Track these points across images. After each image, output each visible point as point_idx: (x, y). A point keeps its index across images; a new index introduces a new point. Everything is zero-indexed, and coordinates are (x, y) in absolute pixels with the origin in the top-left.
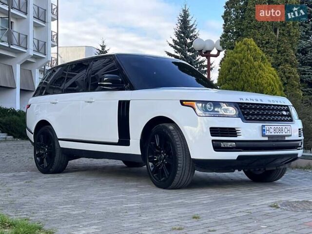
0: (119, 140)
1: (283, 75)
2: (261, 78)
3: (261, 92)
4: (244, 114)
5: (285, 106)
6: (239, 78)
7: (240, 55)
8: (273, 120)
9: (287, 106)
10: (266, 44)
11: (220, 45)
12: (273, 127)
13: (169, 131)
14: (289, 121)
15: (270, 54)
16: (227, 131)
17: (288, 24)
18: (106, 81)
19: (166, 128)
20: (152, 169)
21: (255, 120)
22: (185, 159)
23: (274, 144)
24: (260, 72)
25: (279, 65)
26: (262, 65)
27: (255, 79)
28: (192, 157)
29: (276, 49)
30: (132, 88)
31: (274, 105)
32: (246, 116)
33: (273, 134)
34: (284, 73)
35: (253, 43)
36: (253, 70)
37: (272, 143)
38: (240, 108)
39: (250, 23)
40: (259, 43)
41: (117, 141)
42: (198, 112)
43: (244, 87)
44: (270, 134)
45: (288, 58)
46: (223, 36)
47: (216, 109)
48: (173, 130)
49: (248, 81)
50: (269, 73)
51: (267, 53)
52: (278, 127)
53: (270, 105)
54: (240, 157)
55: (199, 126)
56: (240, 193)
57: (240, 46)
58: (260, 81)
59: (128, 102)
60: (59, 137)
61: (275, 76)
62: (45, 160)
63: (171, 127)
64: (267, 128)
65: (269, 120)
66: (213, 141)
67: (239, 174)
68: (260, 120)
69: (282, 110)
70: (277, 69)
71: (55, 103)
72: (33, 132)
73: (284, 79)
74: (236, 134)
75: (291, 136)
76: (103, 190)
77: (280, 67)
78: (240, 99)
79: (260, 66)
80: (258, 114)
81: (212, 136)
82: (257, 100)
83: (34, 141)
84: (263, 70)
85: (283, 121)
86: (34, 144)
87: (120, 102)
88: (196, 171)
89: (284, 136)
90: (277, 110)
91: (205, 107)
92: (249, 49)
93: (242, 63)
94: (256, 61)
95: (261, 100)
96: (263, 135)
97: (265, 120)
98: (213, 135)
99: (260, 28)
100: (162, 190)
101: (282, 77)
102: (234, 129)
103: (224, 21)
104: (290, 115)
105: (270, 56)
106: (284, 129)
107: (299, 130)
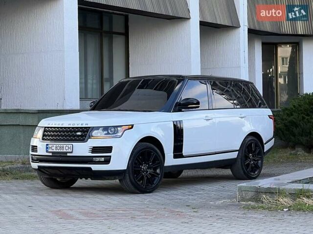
9: (89, 127)
12: (55, 145)
33: (55, 151)
38: (45, 131)
44: (52, 151)
52: (60, 145)
74: (37, 150)
75: (72, 152)
78: (48, 124)
82: (59, 125)
95: (63, 124)
98: (32, 151)
102: (37, 146)
104: (86, 136)
106: (64, 147)
107: (94, 147)
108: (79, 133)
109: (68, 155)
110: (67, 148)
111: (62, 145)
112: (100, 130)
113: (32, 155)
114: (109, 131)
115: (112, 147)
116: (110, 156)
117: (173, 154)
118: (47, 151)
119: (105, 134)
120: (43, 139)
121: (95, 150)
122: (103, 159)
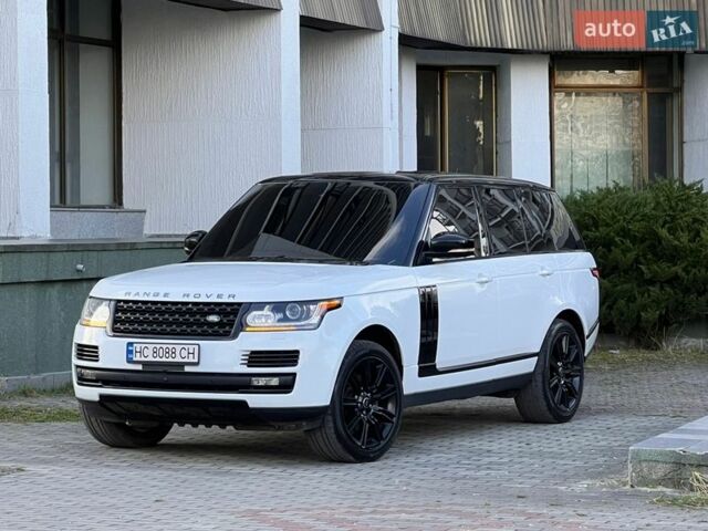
12: (150, 346)
33: (150, 359)
44: (143, 359)
52: (165, 347)
53: (187, 303)
54: (101, 396)
64: (137, 348)
75: (197, 364)
78: (126, 293)
81: (78, 358)
82: (158, 295)
89: (182, 365)
104: (231, 324)
106: (177, 350)
107: (253, 352)
108: (213, 318)
109: (187, 369)
110: (184, 353)
111: (171, 347)
112: (267, 311)
113: (78, 367)
114: (288, 313)
115: (298, 352)
116: (294, 375)
117: (417, 367)
118: (130, 361)
119: (279, 321)
120: (114, 330)
121: (256, 358)
122: (275, 382)
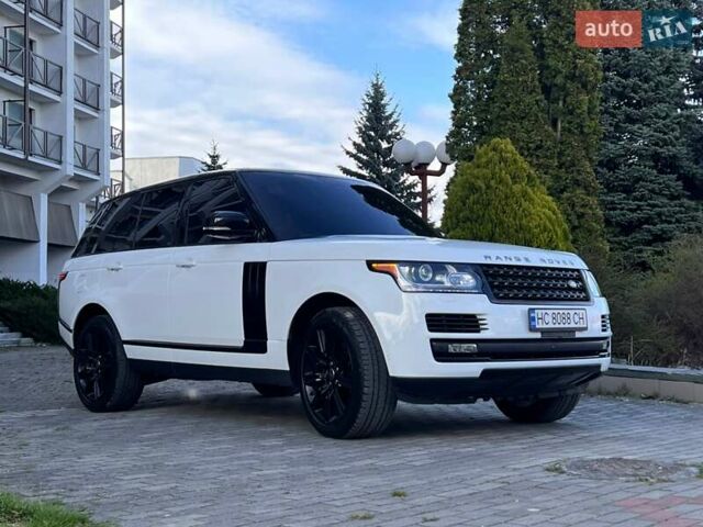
0: (245, 342)
1: (570, 211)
2: (526, 216)
3: (528, 243)
4: (493, 287)
5: (573, 270)
6: (484, 215)
7: (485, 171)
8: (551, 299)
9: (578, 270)
10: (535, 150)
11: (447, 152)
12: (550, 312)
13: (346, 322)
14: (582, 300)
15: (545, 168)
16: (459, 321)
17: (579, 111)
18: (218, 224)
19: (339, 316)
20: (311, 398)
21: (516, 299)
22: (376, 377)
23: (553, 346)
24: (525, 204)
25: (562, 191)
26: (529, 190)
27: (515, 219)
28: (391, 374)
29: (556, 160)
30: (271, 237)
31: (553, 269)
32: (496, 291)
33: (551, 326)
34: (573, 206)
35: (511, 147)
36: (511, 201)
37: (548, 344)
38: (486, 276)
39: (504, 109)
40: (522, 148)
41: (241, 344)
42: (403, 282)
43: (493, 234)
44: (545, 326)
45: (579, 178)
46: (452, 134)
47: (438, 278)
48: (353, 320)
49: (501, 223)
50: (543, 206)
51: (539, 166)
52: (561, 312)
53: (545, 269)
54: (485, 373)
55: (405, 311)
56: (487, 445)
57: (486, 154)
58: (524, 221)
59: (263, 266)
60: (124, 338)
61: (554, 213)
62: (96, 385)
63: (349, 315)
64: (538, 314)
65: (543, 299)
66: (432, 340)
67: (486, 407)
68: (525, 299)
69: (568, 279)
70: (559, 198)
71: (117, 270)
72: (72, 328)
73: (573, 217)
74: (478, 326)
75: (585, 329)
76: (213, 443)
77: (565, 195)
78: (486, 257)
79: (525, 194)
80: (520, 288)
81: (431, 330)
82: (519, 260)
83: (75, 345)
84: (531, 200)
85: (570, 300)
86: (73, 352)
87: (247, 265)
88: (399, 403)
89: (573, 330)
90: (557, 278)
91: (416, 274)
92: (502, 159)
93: (488, 187)
94: (515, 183)
95: (527, 260)
96: (532, 329)
97: (534, 299)
98: (432, 328)
99: (523, 118)
100: (332, 441)
101: (568, 215)
102: (474, 316)
103: (452, 105)
104: (583, 289)
105: (545, 173)
106: (572, 317)
107: (602, 317)
108: (573, 284)
109: (578, 335)
110: (577, 319)
111: (566, 312)
120: (495, 296)
